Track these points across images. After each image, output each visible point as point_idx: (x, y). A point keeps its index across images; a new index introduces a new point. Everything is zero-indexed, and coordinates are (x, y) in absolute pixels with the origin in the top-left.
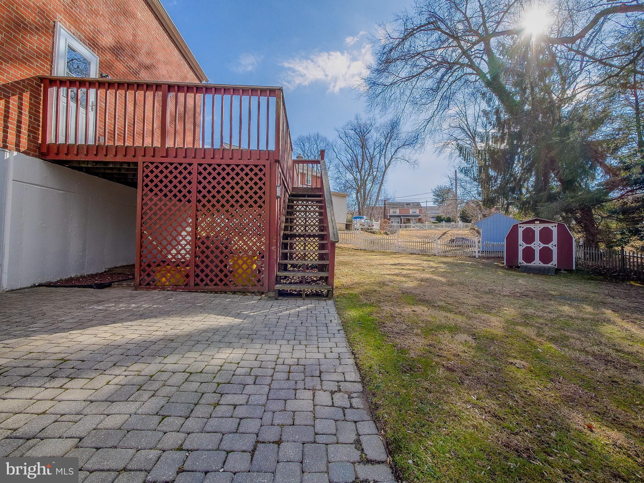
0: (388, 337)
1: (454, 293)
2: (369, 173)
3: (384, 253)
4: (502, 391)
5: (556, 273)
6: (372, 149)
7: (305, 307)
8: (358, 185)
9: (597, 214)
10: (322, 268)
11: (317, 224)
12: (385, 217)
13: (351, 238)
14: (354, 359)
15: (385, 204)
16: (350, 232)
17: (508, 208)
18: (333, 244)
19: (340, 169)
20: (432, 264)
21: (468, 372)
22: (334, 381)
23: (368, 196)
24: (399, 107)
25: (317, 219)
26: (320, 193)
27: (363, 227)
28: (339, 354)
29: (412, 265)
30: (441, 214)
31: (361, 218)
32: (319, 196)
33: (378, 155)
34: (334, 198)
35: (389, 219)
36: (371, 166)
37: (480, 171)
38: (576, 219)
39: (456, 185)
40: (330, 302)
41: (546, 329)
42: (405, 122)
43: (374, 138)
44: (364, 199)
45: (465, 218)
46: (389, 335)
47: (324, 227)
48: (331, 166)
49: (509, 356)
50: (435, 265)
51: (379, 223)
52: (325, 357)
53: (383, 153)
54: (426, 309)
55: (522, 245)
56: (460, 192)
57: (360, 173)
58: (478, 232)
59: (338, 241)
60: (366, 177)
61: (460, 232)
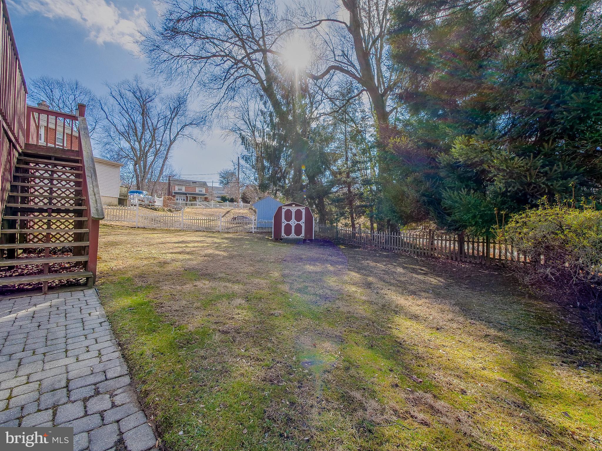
0: (166, 316)
1: (234, 265)
2: (151, 144)
3: (168, 231)
4: (263, 338)
5: (304, 242)
6: (156, 120)
7: (48, 304)
8: (136, 156)
9: (326, 201)
10: (78, 251)
11: (72, 195)
12: (169, 193)
13: (126, 214)
14: (120, 351)
15: (169, 180)
16: (124, 208)
17: (276, 193)
18: (96, 222)
19: (112, 133)
20: (216, 240)
21: (240, 330)
22: (89, 385)
23: (149, 170)
24: (187, 82)
25: (72, 191)
26: (77, 158)
27: (143, 203)
28: (99, 351)
29: (197, 242)
30: (224, 193)
31: (140, 193)
32: (77, 161)
33: (163, 127)
34: (98, 167)
35: (174, 196)
36: (153, 137)
37: (257, 161)
38: (315, 204)
39: (239, 170)
40: (90, 292)
41: (296, 283)
42: (193, 100)
43: (158, 109)
44: (144, 172)
45: (245, 200)
46: (167, 315)
47: (82, 200)
48: (97, 127)
49: (271, 309)
50: (218, 241)
51: (162, 199)
52: (77, 360)
53: (168, 127)
54: (207, 282)
55: (284, 222)
56: (241, 176)
57: (140, 143)
58: (255, 212)
59: (104, 218)
60: (147, 148)
61: (241, 211)
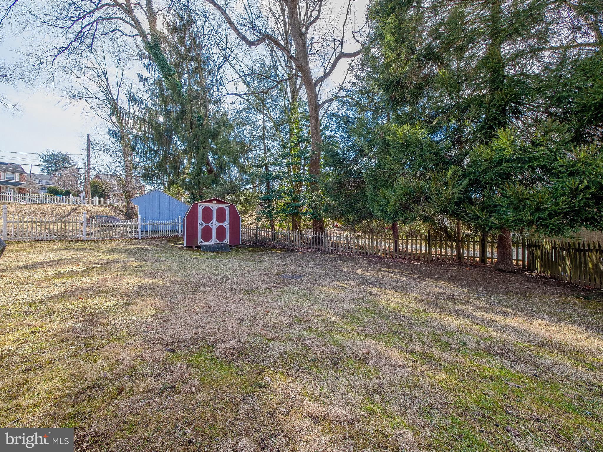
5: (228, 249)
30: (54, 183)
45: (102, 193)
55: (201, 224)
61: (96, 209)
